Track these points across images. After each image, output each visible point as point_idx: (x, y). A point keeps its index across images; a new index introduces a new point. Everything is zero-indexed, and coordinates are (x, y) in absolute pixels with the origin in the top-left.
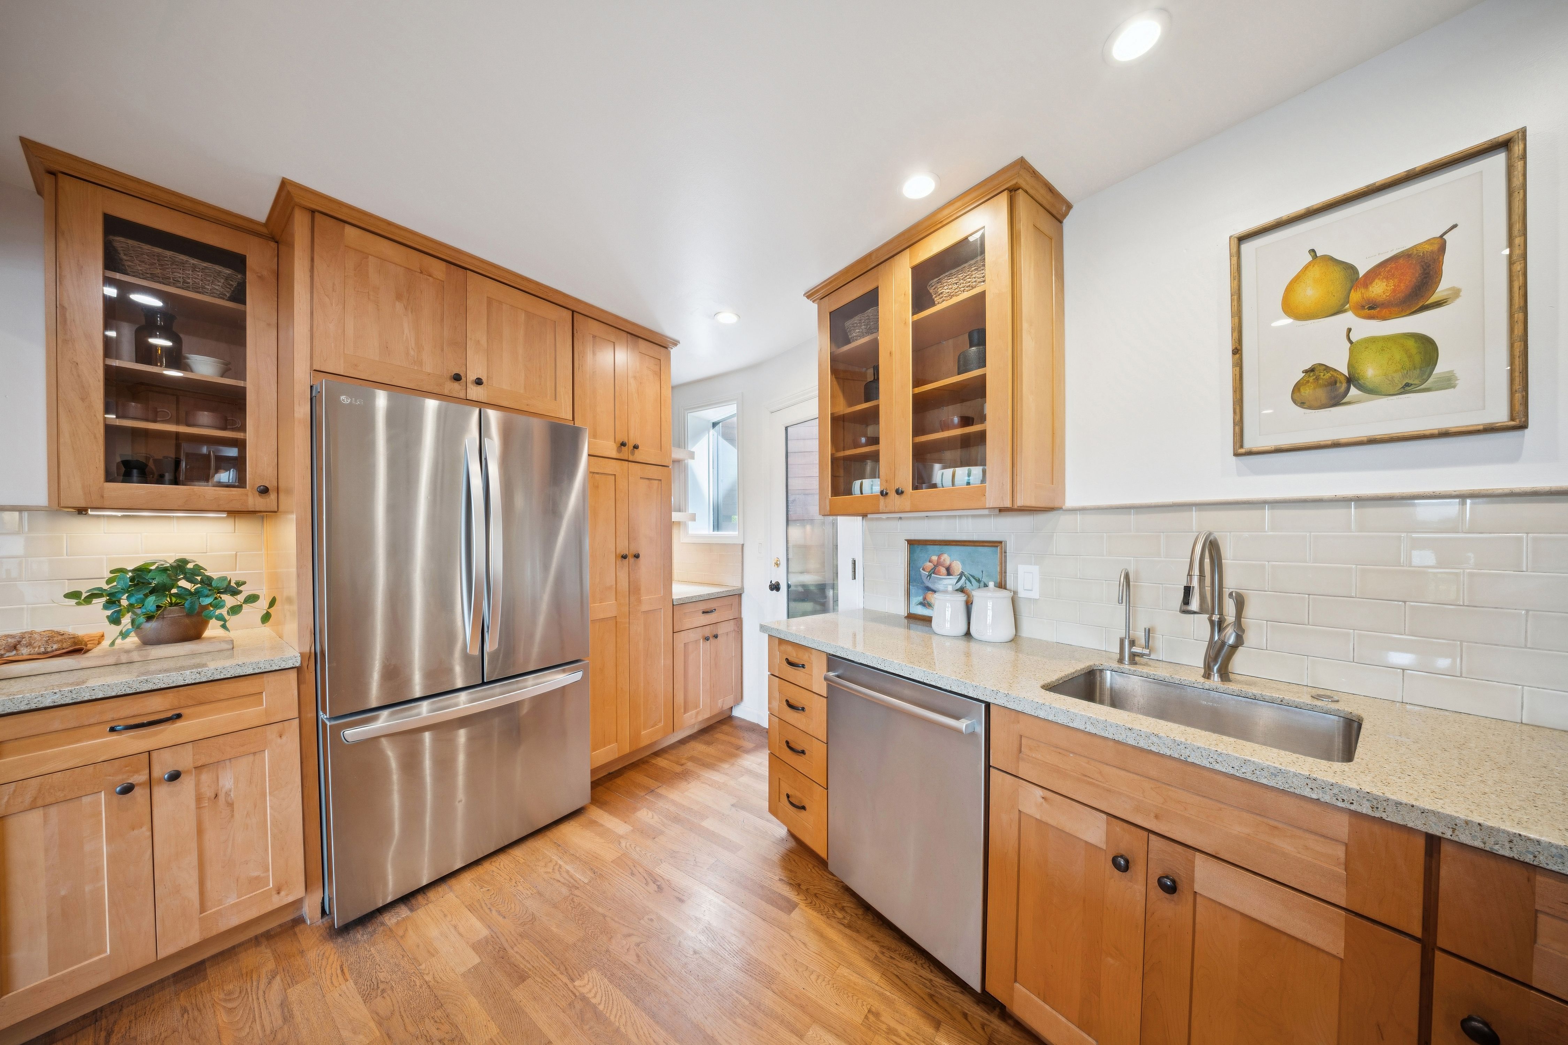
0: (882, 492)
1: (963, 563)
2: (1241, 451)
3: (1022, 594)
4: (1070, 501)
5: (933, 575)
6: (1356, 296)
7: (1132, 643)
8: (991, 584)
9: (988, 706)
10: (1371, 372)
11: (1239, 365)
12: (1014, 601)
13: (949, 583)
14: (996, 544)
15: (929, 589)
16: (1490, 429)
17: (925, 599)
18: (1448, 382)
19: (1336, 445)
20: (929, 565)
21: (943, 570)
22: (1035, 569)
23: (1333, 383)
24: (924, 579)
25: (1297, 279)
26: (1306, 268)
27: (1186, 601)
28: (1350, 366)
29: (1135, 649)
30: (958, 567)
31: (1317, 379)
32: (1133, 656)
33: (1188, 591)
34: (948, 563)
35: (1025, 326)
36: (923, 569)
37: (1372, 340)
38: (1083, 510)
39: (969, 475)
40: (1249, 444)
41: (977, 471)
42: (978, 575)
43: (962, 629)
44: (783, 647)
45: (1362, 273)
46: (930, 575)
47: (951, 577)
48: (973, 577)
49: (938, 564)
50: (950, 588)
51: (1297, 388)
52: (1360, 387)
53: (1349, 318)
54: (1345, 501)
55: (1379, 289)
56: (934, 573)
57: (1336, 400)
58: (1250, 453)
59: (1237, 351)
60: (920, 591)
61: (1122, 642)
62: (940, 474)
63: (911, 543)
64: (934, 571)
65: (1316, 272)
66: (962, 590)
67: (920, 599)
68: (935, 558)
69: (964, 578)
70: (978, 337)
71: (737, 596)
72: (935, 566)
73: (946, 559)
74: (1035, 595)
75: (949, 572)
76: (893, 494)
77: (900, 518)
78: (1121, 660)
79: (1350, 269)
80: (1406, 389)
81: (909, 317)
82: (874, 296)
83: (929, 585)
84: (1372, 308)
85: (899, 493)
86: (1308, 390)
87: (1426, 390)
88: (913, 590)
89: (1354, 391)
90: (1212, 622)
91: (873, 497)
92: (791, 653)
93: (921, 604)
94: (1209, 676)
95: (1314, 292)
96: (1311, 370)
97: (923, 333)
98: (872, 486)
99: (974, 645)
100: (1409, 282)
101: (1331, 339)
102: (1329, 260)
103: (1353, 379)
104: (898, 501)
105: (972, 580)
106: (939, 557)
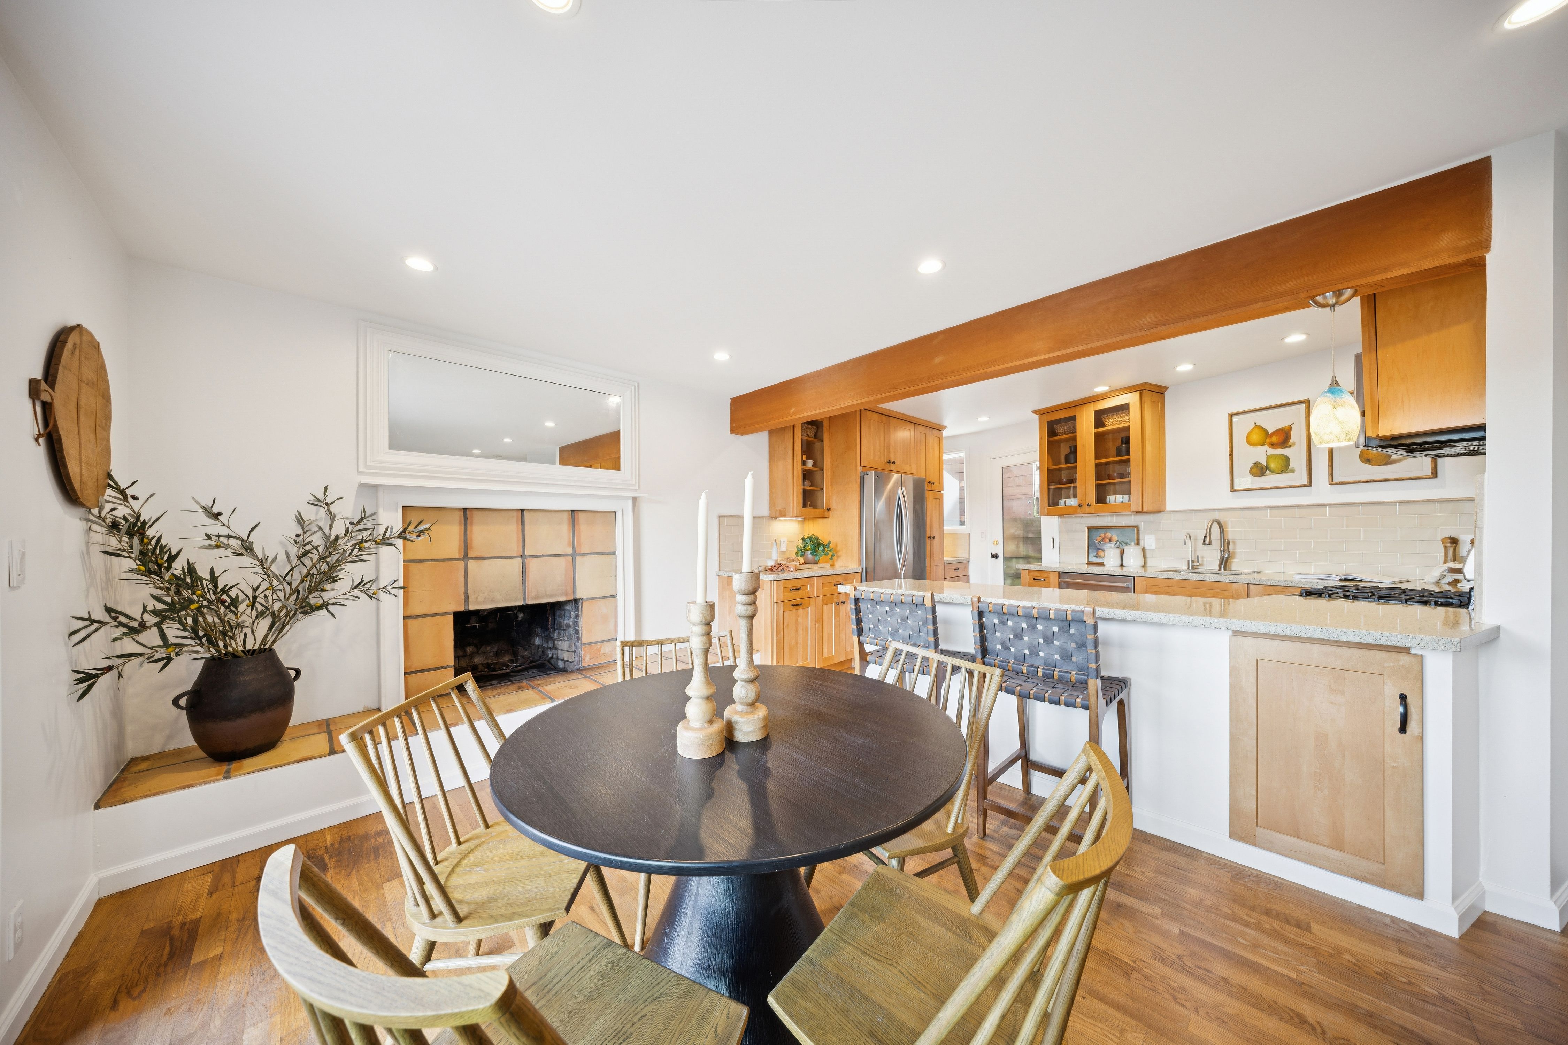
0: (1079, 506)
1: (1118, 536)
2: (1233, 490)
3: (1147, 548)
4: (1169, 507)
5: (1102, 543)
6: (1268, 440)
7: (1193, 561)
8: (1133, 543)
9: (1134, 577)
10: (1272, 466)
11: (1232, 459)
12: (1144, 550)
13: (1112, 545)
14: (1134, 527)
15: (1099, 549)
16: (1301, 486)
17: (1097, 554)
18: (1293, 471)
19: (1263, 489)
20: (1100, 538)
21: (1108, 540)
22: (1153, 536)
23: (1262, 468)
24: (1097, 544)
25: (1250, 432)
26: (1253, 428)
27: (1204, 541)
28: (1267, 463)
29: (1193, 564)
30: (1115, 538)
31: (1257, 466)
32: (1193, 566)
33: (1205, 538)
34: (1110, 536)
35: (1147, 442)
36: (1097, 540)
37: (1273, 456)
38: (1174, 512)
39: (1123, 498)
40: (1235, 488)
41: (1126, 497)
42: (1125, 540)
43: (1119, 563)
44: (1032, 574)
45: (1269, 433)
46: (1100, 543)
47: (1111, 543)
48: (1123, 541)
49: (1105, 537)
50: (1113, 546)
51: (1251, 469)
52: (1270, 470)
53: (1266, 448)
54: (1266, 508)
55: (1275, 439)
57: (1262, 474)
58: (1236, 491)
59: (1231, 455)
60: (1094, 551)
61: (1189, 561)
62: (1111, 498)
63: (1090, 529)
64: (1103, 540)
65: (1256, 430)
66: (1118, 547)
67: (1095, 554)
68: (1103, 535)
69: (1118, 542)
70: (1127, 441)
71: (967, 562)
72: (1103, 538)
73: (1109, 534)
74: (1153, 547)
75: (1110, 540)
76: (1085, 506)
78: (1188, 568)
79: (1266, 431)
80: (1282, 472)
81: (1093, 431)
82: (1073, 418)
83: (1100, 547)
84: (1273, 445)
85: (1089, 505)
86: (1254, 470)
87: (1288, 473)
88: (1090, 550)
89: (1268, 471)
90: (1221, 551)
91: (1072, 507)
92: (1037, 575)
93: (1095, 556)
94: (1220, 569)
95: (1255, 437)
96: (1255, 463)
97: (1100, 438)
98: (1072, 502)
99: (1124, 569)
100: (1283, 437)
101: (1261, 454)
102: (1260, 427)
103: (1267, 468)
104: (1088, 509)
105: (1121, 544)
106: (1105, 534)
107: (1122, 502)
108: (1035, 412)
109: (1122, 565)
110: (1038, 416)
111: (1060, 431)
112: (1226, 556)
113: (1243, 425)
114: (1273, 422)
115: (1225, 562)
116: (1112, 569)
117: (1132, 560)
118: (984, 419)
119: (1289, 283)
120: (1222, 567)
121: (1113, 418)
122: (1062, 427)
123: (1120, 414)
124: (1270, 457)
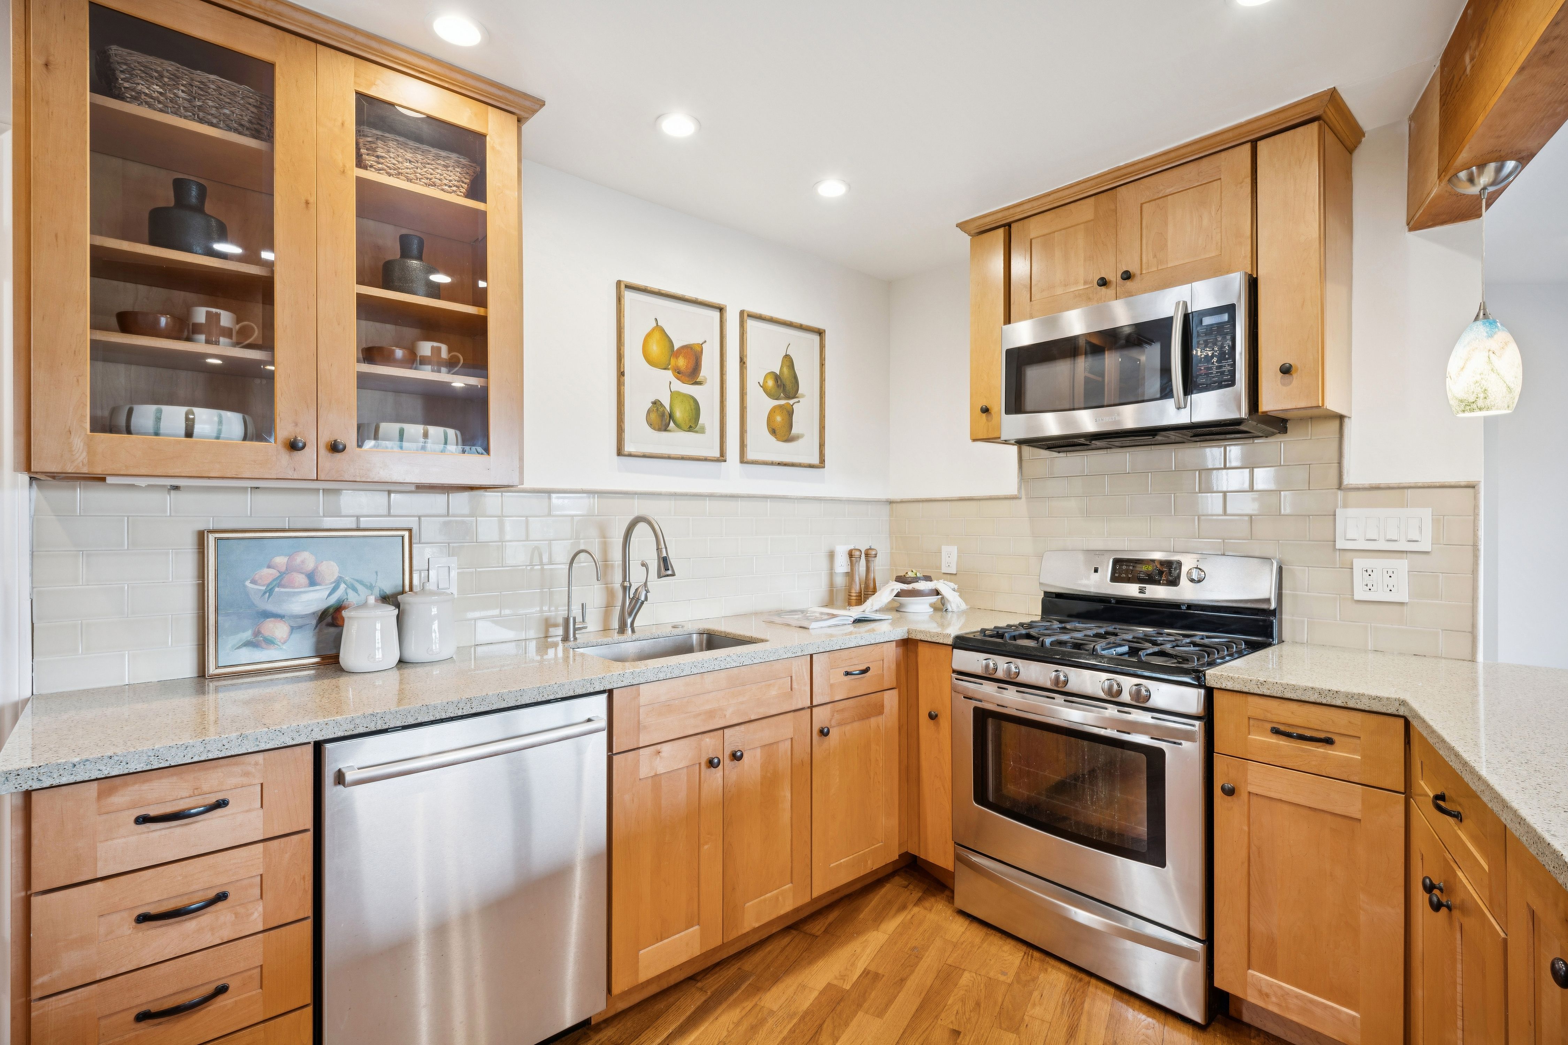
2: (620, 453)
5: (277, 589)
6: (673, 361)
7: (575, 620)
10: (678, 414)
13: (314, 598)
14: (398, 532)
15: (267, 615)
16: (712, 459)
17: (257, 633)
18: (702, 431)
19: (669, 458)
20: (267, 574)
21: (302, 579)
23: (663, 415)
25: (649, 335)
26: (653, 330)
28: (670, 407)
30: (330, 570)
31: (657, 410)
34: (310, 565)
36: (253, 582)
37: (678, 393)
38: (531, 491)
40: (624, 447)
42: (369, 578)
45: (676, 347)
46: (272, 591)
47: (318, 587)
48: (361, 582)
49: (290, 569)
51: (648, 412)
52: (675, 423)
53: (669, 375)
55: (681, 362)
56: (280, 585)
57: (665, 428)
58: (625, 455)
59: (624, 374)
60: (248, 621)
63: (222, 536)
64: (280, 580)
65: (657, 335)
67: (246, 635)
68: (281, 560)
69: (343, 586)
72: (282, 575)
73: (307, 559)
75: (313, 580)
77: (176, 488)
79: (671, 343)
80: (690, 429)
81: (351, 165)
82: (267, 72)
83: (270, 607)
84: (679, 373)
85: (335, 448)
86: (653, 416)
87: (696, 432)
89: (672, 424)
93: (248, 644)
95: (656, 348)
96: (654, 403)
97: (377, 206)
100: (691, 364)
101: (663, 385)
102: (663, 331)
103: (671, 416)
104: (329, 461)
105: (359, 587)
106: (291, 556)
113: (638, 315)
114: (680, 328)
117: (436, 641)
121: (409, 156)
122: (175, 78)
123: (437, 157)
124: (674, 395)
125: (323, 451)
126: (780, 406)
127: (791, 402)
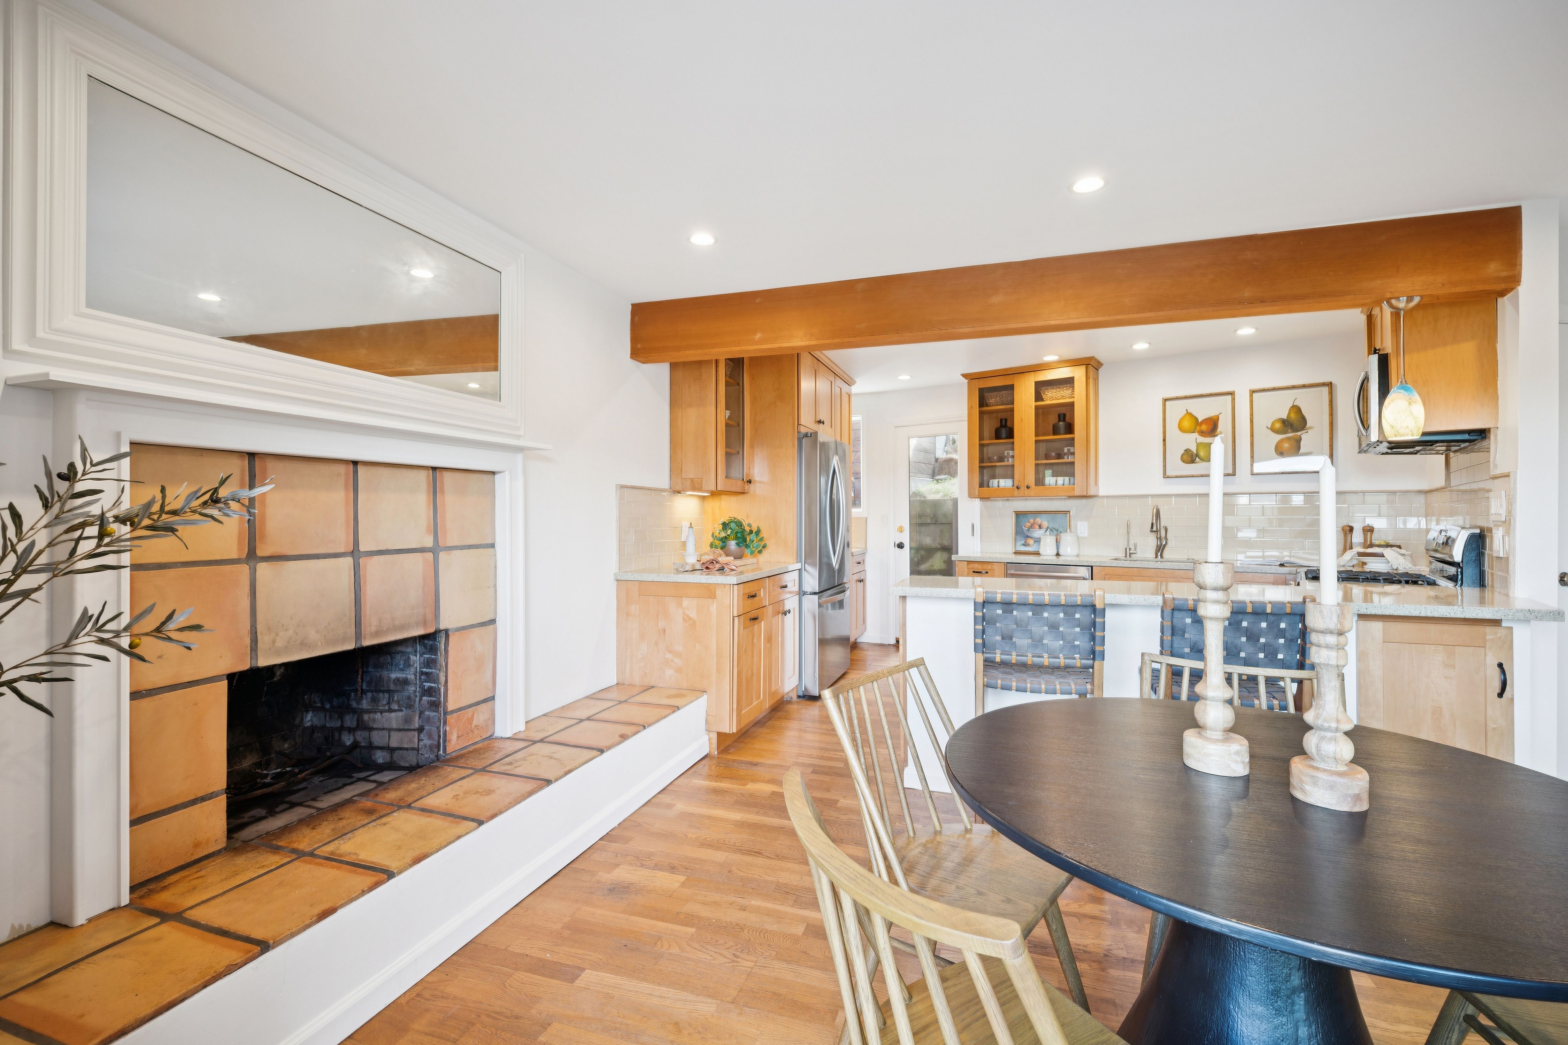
0: (1012, 487)
1: (1048, 523)
2: (1165, 476)
3: (1081, 535)
4: (1100, 493)
5: (1031, 529)
6: (1198, 428)
7: (1130, 549)
8: (1066, 530)
9: (1092, 567)
10: (1200, 454)
11: (1165, 445)
12: (1078, 538)
14: (1063, 512)
15: (1028, 537)
16: (1228, 475)
17: (1025, 542)
19: (1193, 476)
20: (1028, 524)
21: (1037, 527)
22: (1085, 523)
23: (1192, 455)
24: (1025, 531)
25: (1182, 419)
26: (1185, 416)
28: (1197, 450)
29: (1131, 552)
30: (1045, 524)
31: (1188, 453)
32: (1130, 554)
33: (1152, 524)
34: (1040, 522)
36: (1025, 527)
37: (1202, 444)
38: (1108, 497)
39: (1064, 480)
40: (1168, 474)
41: (1067, 479)
42: (1057, 527)
43: (1056, 553)
44: (971, 566)
45: (1201, 421)
46: (1029, 530)
47: (1044, 530)
48: (1054, 529)
49: (1034, 523)
50: (1044, 533)
51: (1182, 455)
52: (1199, 458)
53: (1196, 435)
54: (1195, 495)
55: (1204, 427)
57: (1193, 462)
58: (1168, 477)
59: (1164, 440)
60: (1023, 538)
61: (1126, 549)
62: (1049, 479)
63: (1019, 515)
64: (1032, 526)
65: (1187, 417)
66: (1049, 534)
67: (1023, 542)
68: (1032, 521)
69: (1049, 530)
70: (1070, 418)
71: (863, 554)
73: (1039, 520)
74: (1086, 534)
75: (1040, 527)
76: (1023, 488)
77: (1008, 500)
78: (1126, 556)
79: (1196, 419)
81: (1033, 404)
82: (1011, 387)
83: (1029, 534)
84: (1202, 433)
85: (1028, 487)
86: (1185, 457)
88: (1018, 538)
89: (1197, 459)
90: (1157, 538)
91: (1005, 489)
92: (978, 567)
93: (1023, 545)
94: (1156, 557)
95: (1187, 424)
96: (1186, 450)
97: (1041, 412)
98: (1005, 483)
99: (1061, 558)
100: (1211, 427)
101: (1192, 441)
102: (1191, 414)
103: (1197, 455)
104: (1027, 492)
105: (1054, 530)
106: (1034, 520)
107: (1063, 485)
108: (964, 376)
109: (1058, 555)
110: (967, 381)
111: (992, 401)
112: (1164, 543)
113: (1177, 411)
114: (1203, 410)
115: (1160, 549)
116: (1048, 558)
117: (1069, 549)
118: (905, 377)
119: (1377, 282)
120: (1159, 554)
121: (1055, 391)
122: (997, 396)
123: (1064, 387)
124: (1199, 445)
125: (1026, 488)
126: (1289, 439)
127: (1299, 433)
